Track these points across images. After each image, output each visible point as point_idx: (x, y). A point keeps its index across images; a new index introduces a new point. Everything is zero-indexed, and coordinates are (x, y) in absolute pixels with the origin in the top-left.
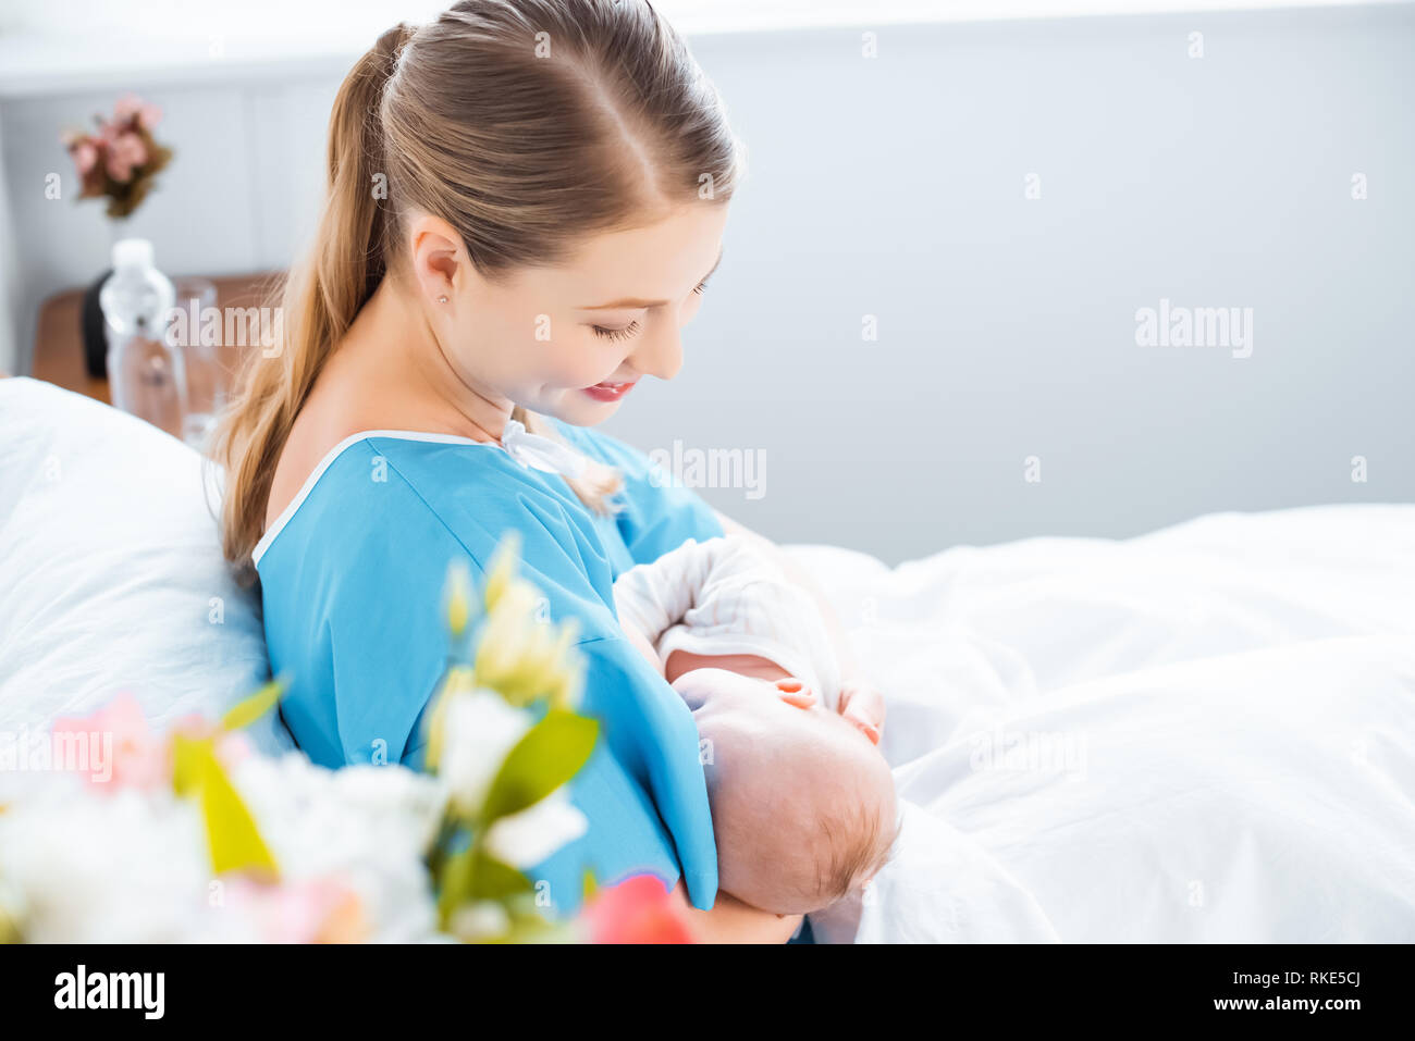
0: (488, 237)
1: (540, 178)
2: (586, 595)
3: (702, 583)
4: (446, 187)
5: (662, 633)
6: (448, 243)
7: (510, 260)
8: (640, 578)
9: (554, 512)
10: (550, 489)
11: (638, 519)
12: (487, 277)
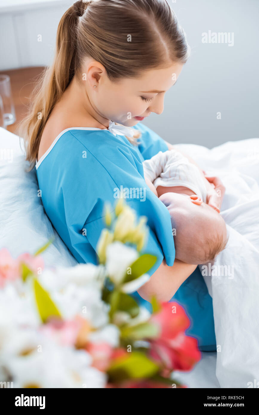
0: (116, 68)
1: (135, 51)
2: (137, 176)
3: (165, 165)
4: (104, 52)
5: (154, 180)
6: (100, 69)
7: (121, 76)
8: (147, 164)
9: (127, 151)
10: (125, 143)
11: (144, 146)
12: (113, 81)
